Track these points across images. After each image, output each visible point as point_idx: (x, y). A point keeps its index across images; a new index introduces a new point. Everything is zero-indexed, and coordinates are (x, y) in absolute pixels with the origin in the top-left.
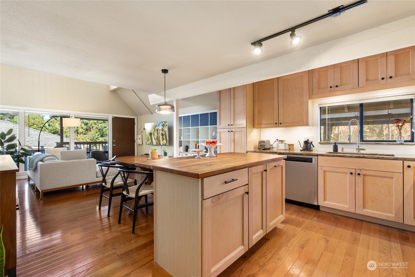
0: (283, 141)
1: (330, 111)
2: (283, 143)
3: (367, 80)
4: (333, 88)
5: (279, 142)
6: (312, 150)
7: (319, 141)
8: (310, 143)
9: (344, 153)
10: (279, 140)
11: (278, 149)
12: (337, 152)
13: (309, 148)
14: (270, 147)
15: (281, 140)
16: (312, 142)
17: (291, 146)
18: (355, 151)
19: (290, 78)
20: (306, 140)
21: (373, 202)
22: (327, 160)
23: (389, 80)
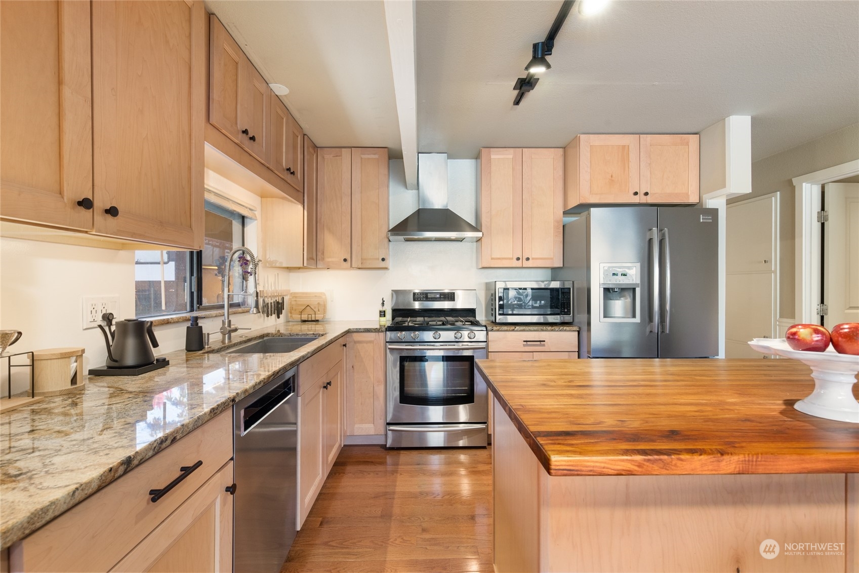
4: (244, 137)
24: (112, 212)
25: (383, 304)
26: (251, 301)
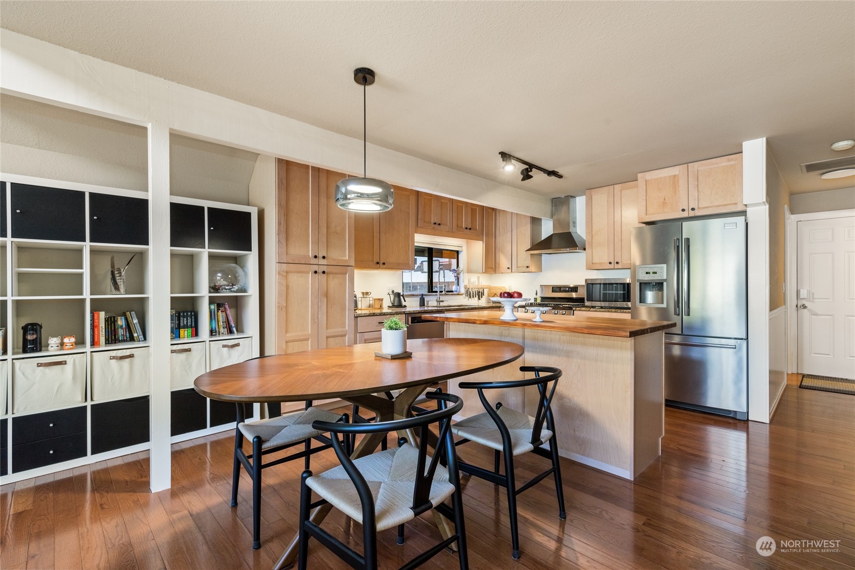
3: (457, 226)
8: (402, 296)
13: (402, 302)
24: (384, 264)
25: (536, 294)
26: (463, 291)
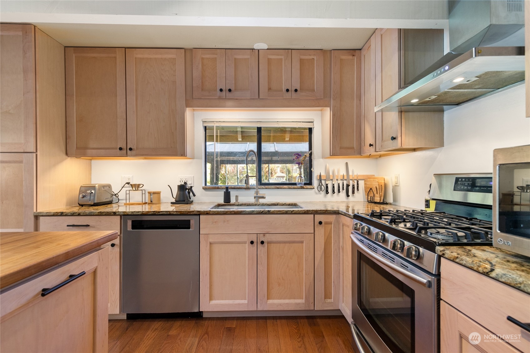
0: (139, 185)
1: (219, 137)
2: (140, 189)
3: (270, 89)
4: (224, 93)
5: (131, 189)
6: (192, 201)
7: (204, 185)
8: (189, 189)
9: (239, 204)
10: (131, 183)
11: (128, 202)
12: (229, 203)
13: (187, 197)
14: (111, 199)
15: (134, 185)
16: (191, 187)
17: (155, 196)
18: (252, 200)
19: (150, 58)
20: (183, 184)
21: (279, 285)
22: (215, 222)
23: (294, 95)
25: (429, 192)
